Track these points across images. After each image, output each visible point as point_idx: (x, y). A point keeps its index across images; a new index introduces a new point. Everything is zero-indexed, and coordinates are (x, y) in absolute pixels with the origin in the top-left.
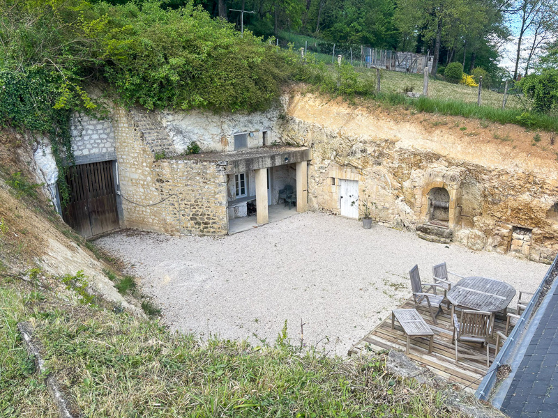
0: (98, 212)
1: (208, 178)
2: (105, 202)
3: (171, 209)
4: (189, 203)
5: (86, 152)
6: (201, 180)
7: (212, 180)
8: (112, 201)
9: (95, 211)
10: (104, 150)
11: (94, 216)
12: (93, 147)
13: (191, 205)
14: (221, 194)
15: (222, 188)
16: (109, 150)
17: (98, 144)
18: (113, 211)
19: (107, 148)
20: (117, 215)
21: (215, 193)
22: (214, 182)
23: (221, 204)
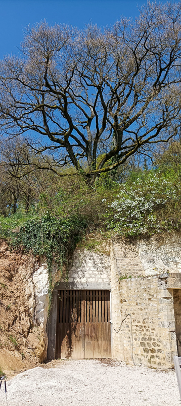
0: (91, 337)
1: (152, 294)
2: (100, 329)
3: (127, 332)
4: (138, 324)
5: (83, 280)
6: (147, 297)
7: (155, 296)
8: (106, 329)
9: (88, 335)
10: (100, 280)
11: (87, 340)
12: (90, 277)
13: (141, 327)
14: (164, 313)
15: (163, 305)
16: (105, 280)
17: (95, 275)
18: (107, 339)
19: (103, 279)
20: (110, 344)
21: (159, 312)
22: (157, 298)
23: (163, 325)
